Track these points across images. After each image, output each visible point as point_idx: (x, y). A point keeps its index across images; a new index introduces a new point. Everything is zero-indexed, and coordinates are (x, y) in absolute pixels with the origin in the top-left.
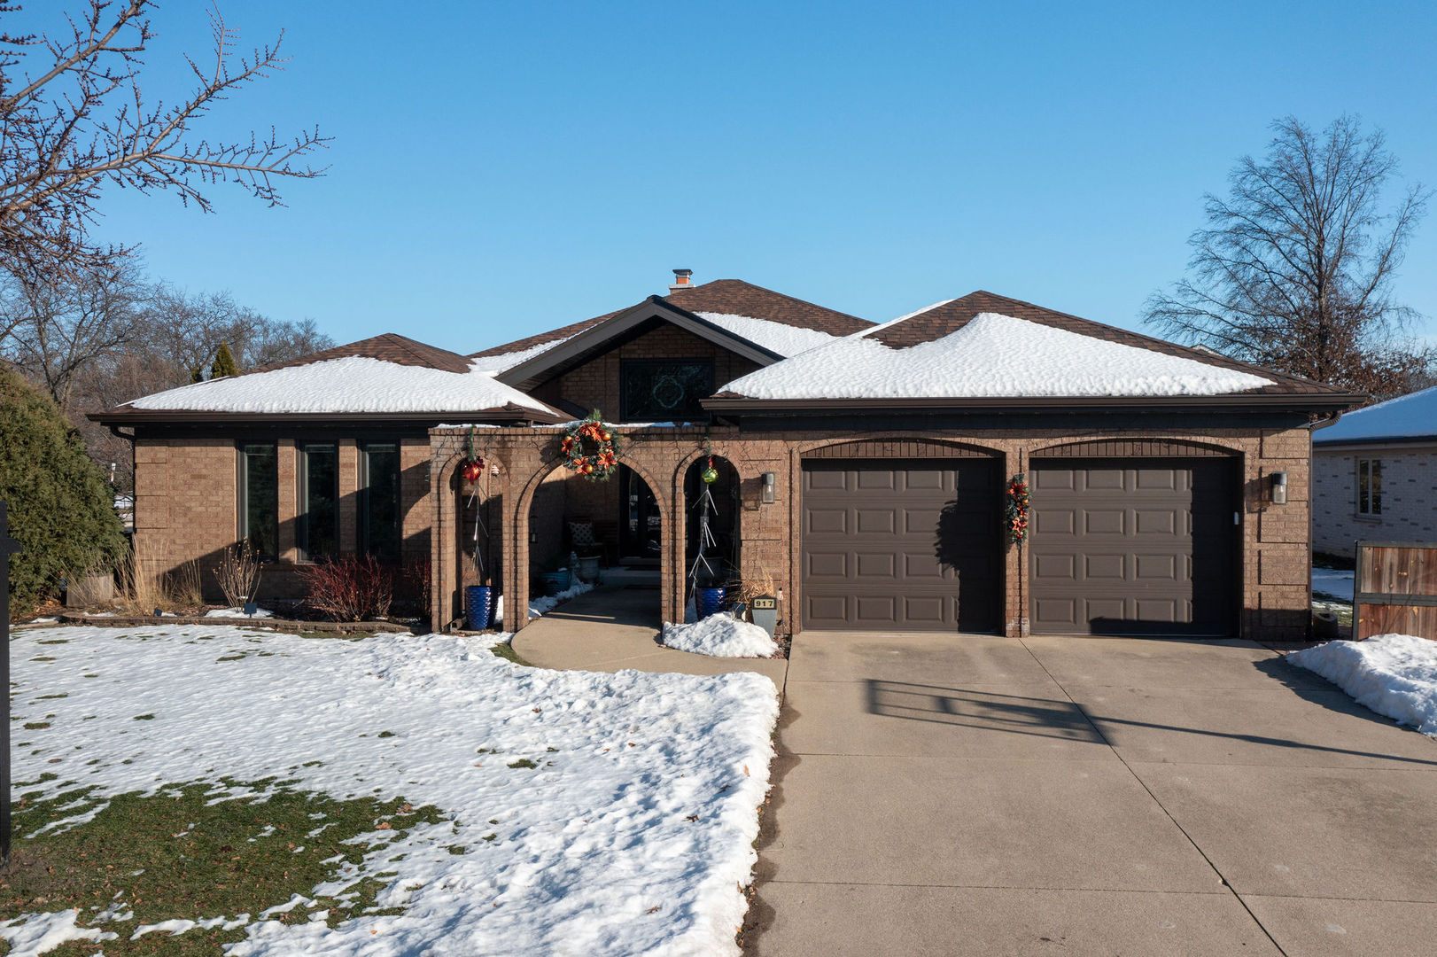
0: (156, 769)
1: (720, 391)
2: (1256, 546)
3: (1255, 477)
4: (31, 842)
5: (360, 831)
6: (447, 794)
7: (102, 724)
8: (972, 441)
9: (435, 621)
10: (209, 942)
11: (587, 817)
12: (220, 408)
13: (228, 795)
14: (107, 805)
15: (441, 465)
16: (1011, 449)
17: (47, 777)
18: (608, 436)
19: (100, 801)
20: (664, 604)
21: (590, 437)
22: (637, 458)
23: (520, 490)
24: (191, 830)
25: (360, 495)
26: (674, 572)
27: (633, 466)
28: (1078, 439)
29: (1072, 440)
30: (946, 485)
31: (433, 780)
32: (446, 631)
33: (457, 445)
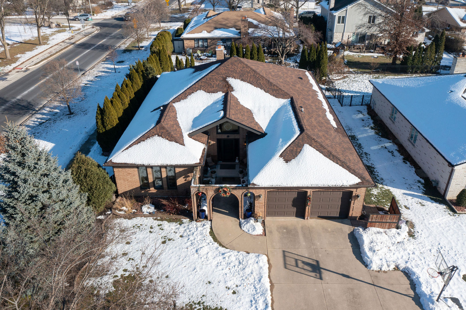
2: (353, 206)
3: (355, 195)
6: (227, 305)
8: (301, 189)
9: (194, 218)
15: (193, 193)
16: (309, 190)
18: (228, 190)
20: (240, 215)
21: (225, 190)
23: (210, 197)
27: (234, 194)
31: (223, 300)
32: (197, 221)
33: (197, 190)
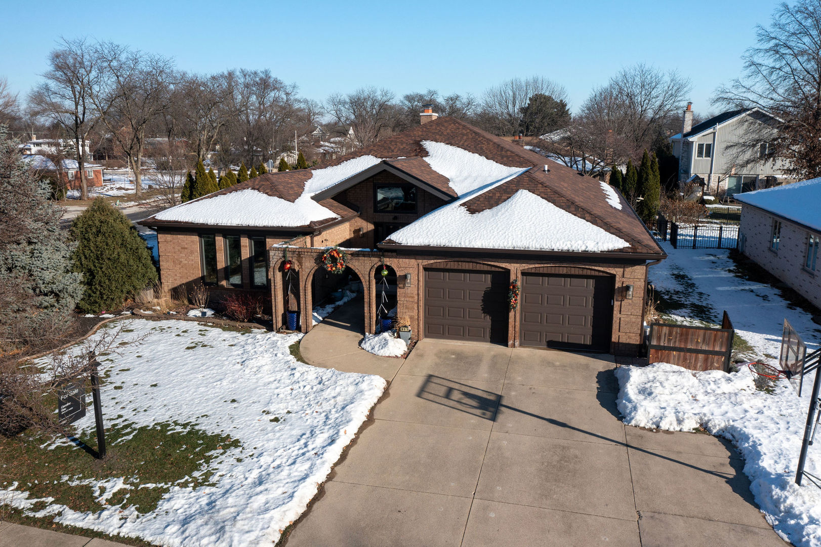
0: (154, 415)
1: (387, 239)
2: (619, 315)
3: (620, 286)
4: (113, 447)
5: (212, 449)
6: (244, 434)
7: (140, 388)
8: (496, 264)
9: (274, 326)
10: (159, 492)
11: (285, 449)
12: (190, 221)
13: (175, 429)
14: (137, 432)
15: (274, 263)
16: (513, 268)
17: (120, 416)
18: (341, 255)
19: (135, 430)
20: (366, 325)
21: (334, 255)
22: (354, 264)
23: (306, 275)
24: (161, 445)
25: (250, 259)
26: (371, 311)
27: (353, 268)
28: (542, 265)
29: (540, 266)
30: (486, 281)
31: (242, 426)
32: (278, 332)
33: (281, 255)
